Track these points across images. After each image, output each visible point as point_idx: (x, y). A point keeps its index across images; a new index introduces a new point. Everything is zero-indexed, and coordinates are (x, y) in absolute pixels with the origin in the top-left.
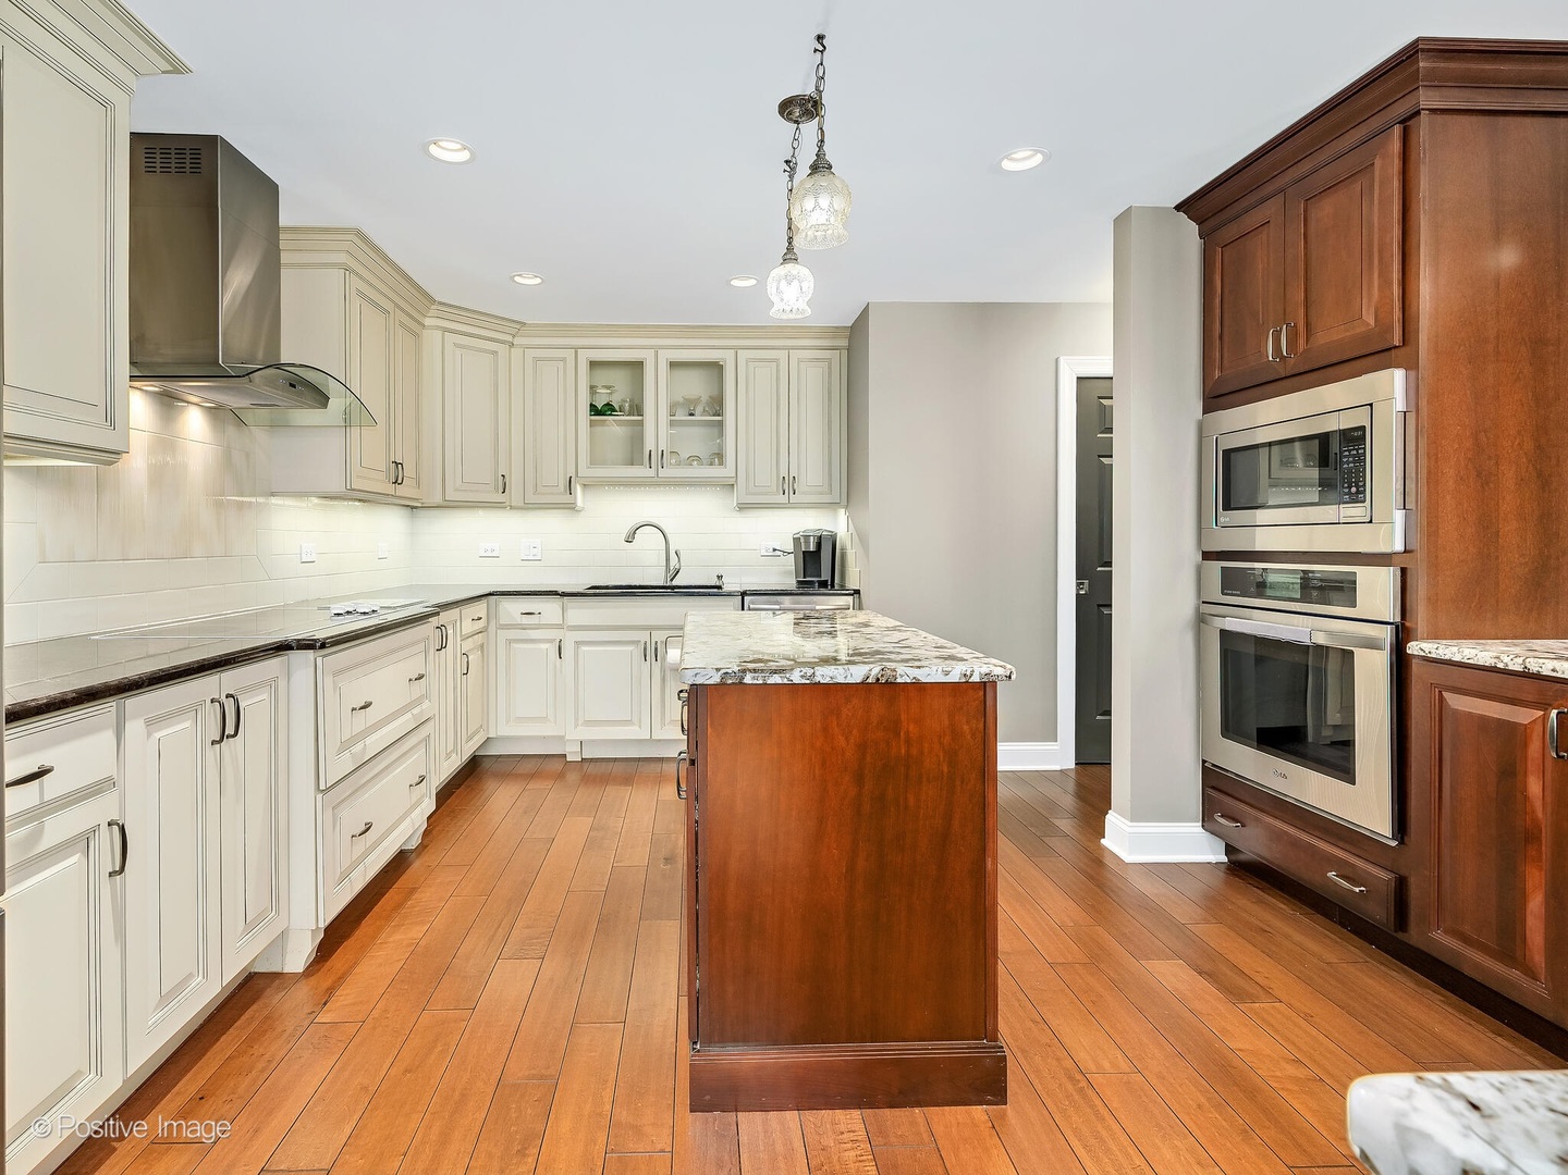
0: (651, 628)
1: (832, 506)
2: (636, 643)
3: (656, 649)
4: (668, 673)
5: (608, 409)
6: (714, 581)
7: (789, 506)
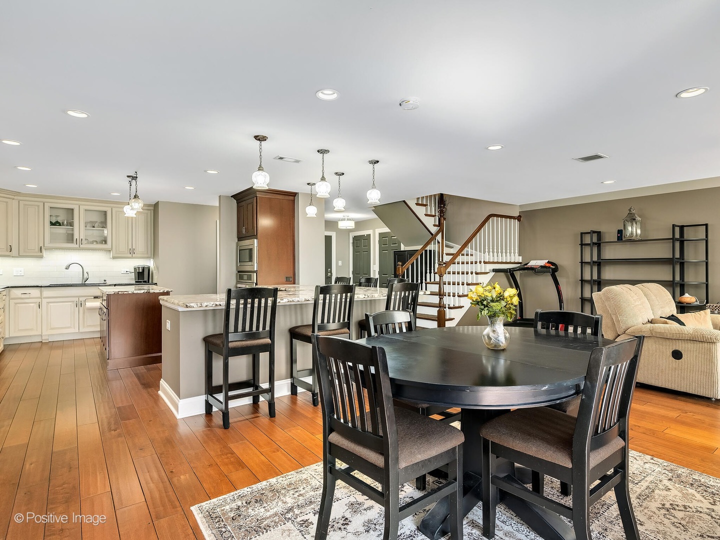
0: (79, 297)
1: (149, 258)
2: (73, 302)
3: (81, 304)
4: (86, 311)
5: (57, 224)
6: (103, 282)
7: (132, 258)
